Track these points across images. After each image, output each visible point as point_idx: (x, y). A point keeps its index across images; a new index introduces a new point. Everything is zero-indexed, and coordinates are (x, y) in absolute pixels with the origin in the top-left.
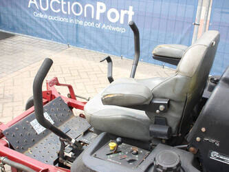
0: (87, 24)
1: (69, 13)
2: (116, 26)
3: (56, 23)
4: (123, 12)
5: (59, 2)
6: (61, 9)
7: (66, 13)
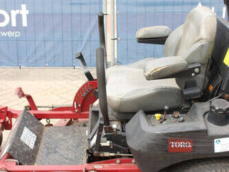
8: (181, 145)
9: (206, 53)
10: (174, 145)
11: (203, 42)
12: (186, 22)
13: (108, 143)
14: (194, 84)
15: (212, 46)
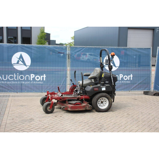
0: (26, 83)
1: (18, 79)
2: (39, 82)
3: (11, 84)
4: (42, 77)
5: (13, 76)
6: (14, 78)
7: (16, 80)
8: (96, 89)
9: (99, 75)
10: (95, 89)
11: (98, 73)
12: (94, 71)
13: (82, 92)
14: (97, 81)
15: (100, 74)
